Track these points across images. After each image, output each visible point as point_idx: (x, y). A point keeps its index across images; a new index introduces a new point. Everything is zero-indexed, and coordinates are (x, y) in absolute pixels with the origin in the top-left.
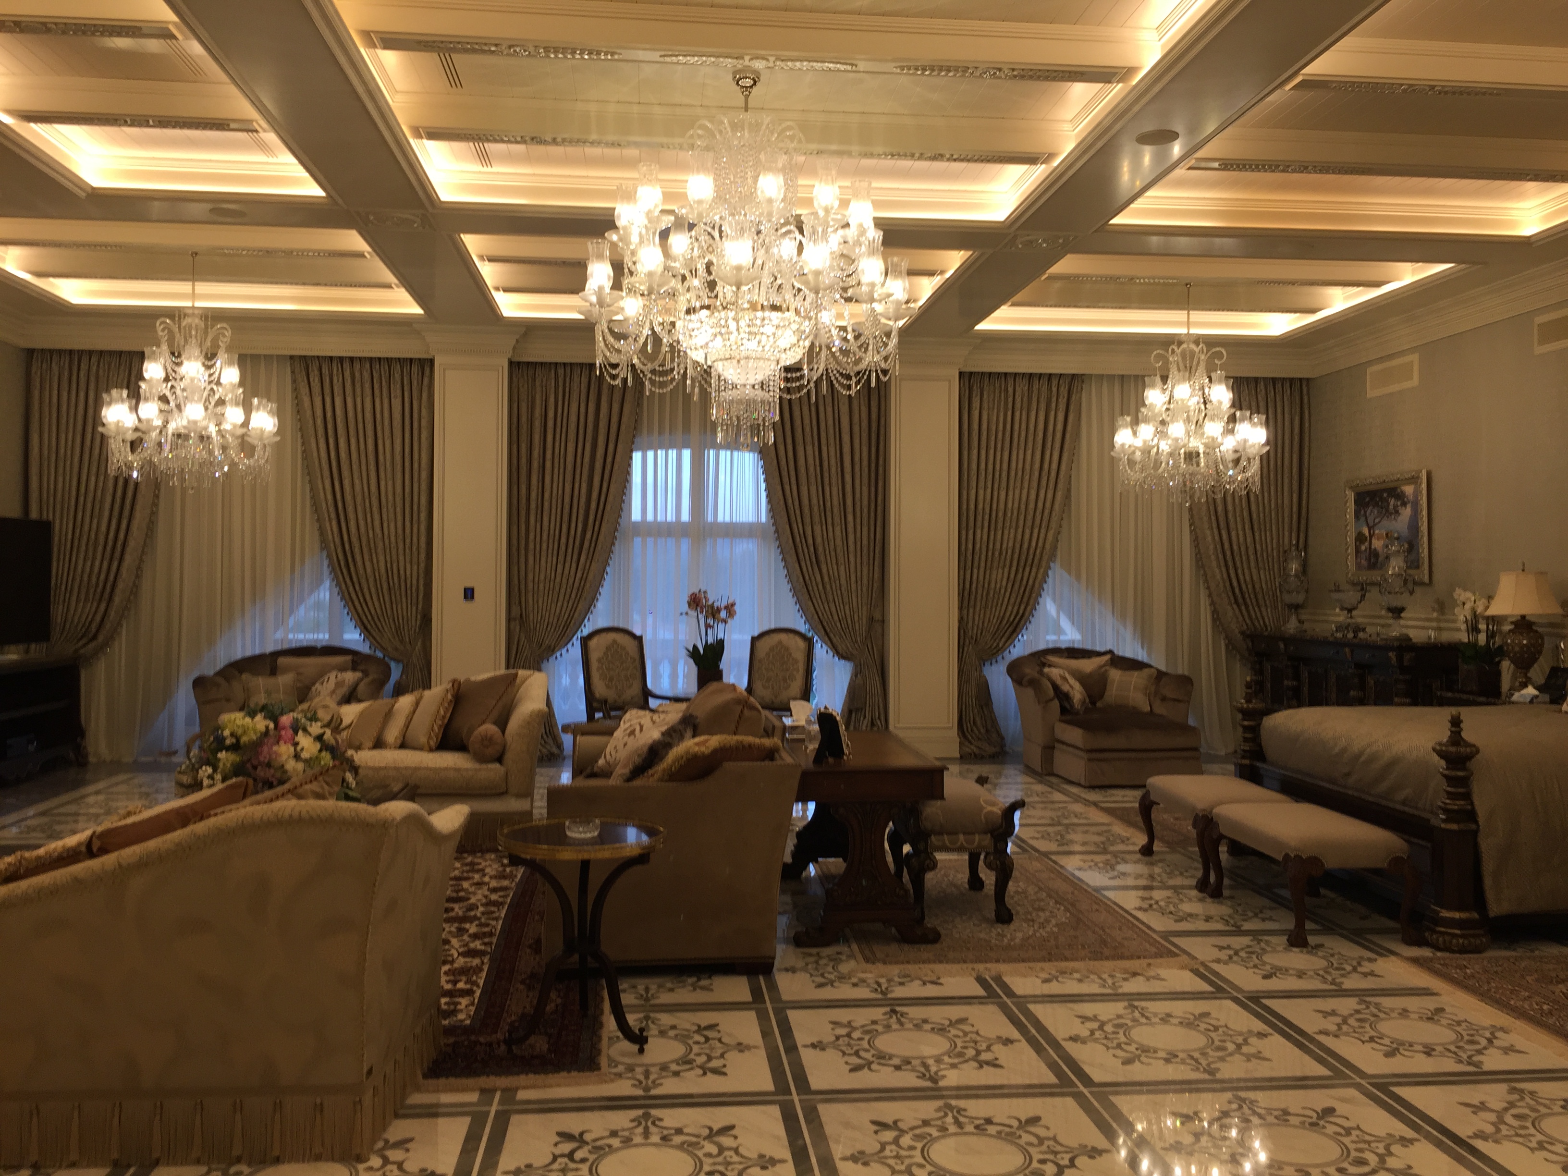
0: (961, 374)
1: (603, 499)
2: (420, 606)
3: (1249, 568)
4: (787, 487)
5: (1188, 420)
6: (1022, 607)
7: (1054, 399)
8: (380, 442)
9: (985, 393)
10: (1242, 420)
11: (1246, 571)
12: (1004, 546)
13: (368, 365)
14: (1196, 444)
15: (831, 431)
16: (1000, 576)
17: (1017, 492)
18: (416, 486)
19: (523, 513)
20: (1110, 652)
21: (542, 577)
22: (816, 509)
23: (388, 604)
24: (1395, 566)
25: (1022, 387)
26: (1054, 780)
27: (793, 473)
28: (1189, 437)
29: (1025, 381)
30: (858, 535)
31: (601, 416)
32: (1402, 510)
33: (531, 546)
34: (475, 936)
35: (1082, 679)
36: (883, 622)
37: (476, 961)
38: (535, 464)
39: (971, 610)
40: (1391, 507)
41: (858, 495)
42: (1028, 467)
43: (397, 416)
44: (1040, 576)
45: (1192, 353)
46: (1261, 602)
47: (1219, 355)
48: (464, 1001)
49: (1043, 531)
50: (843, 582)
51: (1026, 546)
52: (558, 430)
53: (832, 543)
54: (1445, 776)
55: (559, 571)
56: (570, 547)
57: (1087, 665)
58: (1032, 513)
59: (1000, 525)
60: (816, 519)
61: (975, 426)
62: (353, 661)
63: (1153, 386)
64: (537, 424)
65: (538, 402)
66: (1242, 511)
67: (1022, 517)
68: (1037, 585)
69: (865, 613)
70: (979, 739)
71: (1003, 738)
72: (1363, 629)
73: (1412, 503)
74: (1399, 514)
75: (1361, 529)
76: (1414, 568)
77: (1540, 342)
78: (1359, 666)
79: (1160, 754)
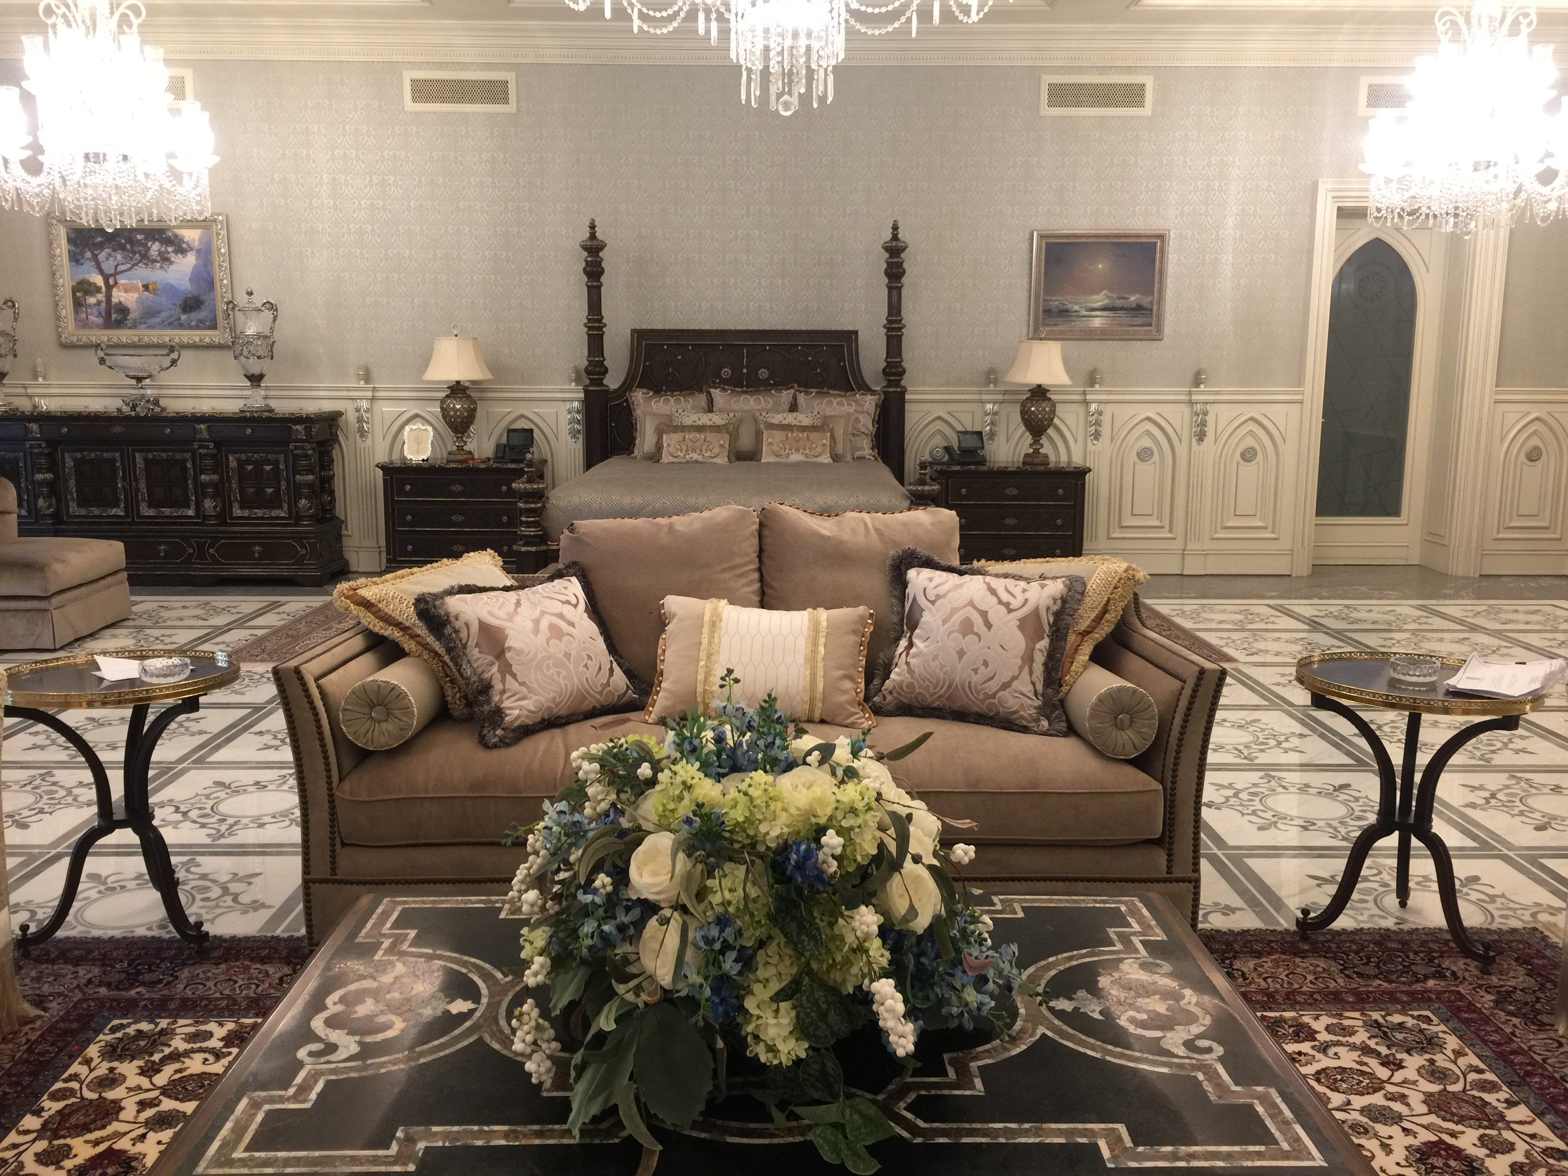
32: (176, 258)
40: (154, 253)
72: (156, 402)
73: (199, 251)
74: (171, 263)
75: (87, 277)
76: (205, 328)
77: (415, 99)
78: (218, 444)
79: (102, 583)
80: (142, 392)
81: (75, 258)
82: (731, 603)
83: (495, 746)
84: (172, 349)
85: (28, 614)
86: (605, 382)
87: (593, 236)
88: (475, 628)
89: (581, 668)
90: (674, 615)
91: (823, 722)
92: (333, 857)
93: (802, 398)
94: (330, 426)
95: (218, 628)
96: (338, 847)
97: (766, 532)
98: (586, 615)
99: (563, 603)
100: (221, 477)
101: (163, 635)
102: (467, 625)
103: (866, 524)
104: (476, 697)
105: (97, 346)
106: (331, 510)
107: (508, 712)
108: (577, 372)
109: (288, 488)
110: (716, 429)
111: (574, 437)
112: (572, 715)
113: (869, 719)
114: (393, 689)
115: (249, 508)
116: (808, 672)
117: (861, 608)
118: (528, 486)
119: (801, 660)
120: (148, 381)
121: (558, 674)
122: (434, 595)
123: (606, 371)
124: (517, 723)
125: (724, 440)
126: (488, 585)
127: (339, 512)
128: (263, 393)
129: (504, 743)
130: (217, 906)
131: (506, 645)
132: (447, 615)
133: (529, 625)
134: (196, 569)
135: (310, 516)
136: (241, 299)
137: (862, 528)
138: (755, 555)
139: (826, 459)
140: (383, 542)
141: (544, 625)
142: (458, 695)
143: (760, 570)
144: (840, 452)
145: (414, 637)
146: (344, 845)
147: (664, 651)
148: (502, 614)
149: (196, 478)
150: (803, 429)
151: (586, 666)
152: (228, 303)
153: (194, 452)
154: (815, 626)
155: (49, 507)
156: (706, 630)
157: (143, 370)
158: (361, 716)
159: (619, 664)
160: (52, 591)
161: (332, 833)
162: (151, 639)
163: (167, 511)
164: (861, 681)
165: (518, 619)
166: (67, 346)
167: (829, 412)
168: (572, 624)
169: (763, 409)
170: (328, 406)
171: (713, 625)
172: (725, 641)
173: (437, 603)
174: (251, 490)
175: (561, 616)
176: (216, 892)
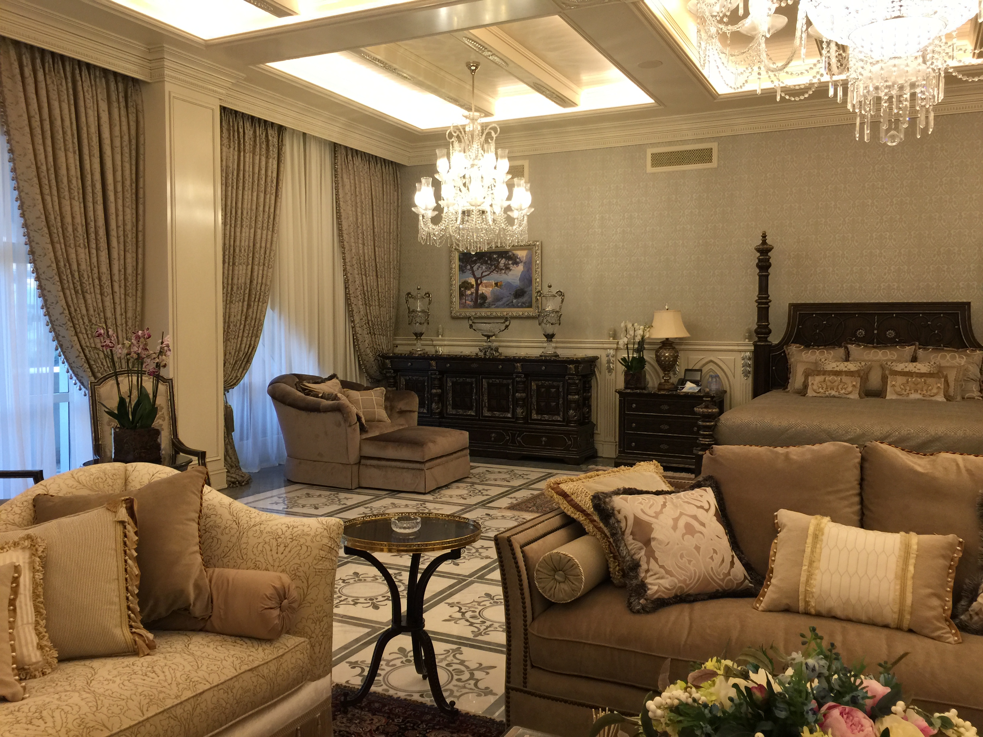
7: (271, 148)
25: (248, 128)
32: (513, 267)
40: (502, 265)
42: (255, 208)
60: (80, 241)
72: (497, 350)
73: (525, 263)
74: (510, 270)
75: (467, 279)
76: (526, 307)
77: (653, 165)
78: (526, 376)
79: (455, 455)
80: (490, 344)
81: (462, 269)
82: (834, 520)
83: (638, 612)
84: (506, 319)
85: (413, 471)
86: (769, 339)
87: (764, 242)
88: (631, 522)
89: (708, 560)
90: (785, 526)
91: (910, 631)
92: (525, 674)
93: (921, 352)
94: (591, 365)
95: (513, 487)
96: (529, 667)
97: (867, 465)
98: (715, 518)
99: (698, 507)
100: (527, 395)
101: (484, 490)
102: (626, 518)
103: (957, 465)
104: (628, 573)
105: (469, 318)
106: (588, 417)
107: (649, 586)
108: (749, 331)
109: (563, 403)
110: (850, 373)
111: (746, 376)
112: (699, 594)
113: (955, 635)
114: (570, 560)
115: (542, 414)
116: (898, 587)
117: (951, 536)
118: (705, 410)
119: (891, 576)
120: (494, 338)
121: (690, 562)
122: (606, 494)
123: (770, 332)
124: (656, 596)
125: (857, 382)
126: (644, 489)
127: (594, 420)
128: (554, 345)
129: (644, 611)
130: (464, 687)
131: (652, 536)
132: (613, 509)
133: (671, 522)
134: (509, 449)
135: (575, 421)
136: (546, 290)
137: (955, 468)
138: (856, 482)
139: (940, 398)
140: (617, 440)
141: (681, 523)
142: (618, 568)
143: (860, 495)
144: (952, 394)
145: (592, 521)
146: (533, 667)
147: (775, 553)
148: (651, 512)
149: (514, 395)
150: (921, 375)
151: (712, 558)
152: (538, 292)
153: (513, 379)
154: (907, 547)
155: (438, 408)
156: (809, 540)
157: (490, 331)
158: (548, 576)
159: (740, 559)
160: (427, 458)
161: (525, 657)
162: (477, 491)
163: (497, 414)
164: (949, 599)
165: (661, 517)
166: (454, 318)
167: (944, 363)
168: (703, 525)
169: (889, 360)
170: (590, 353)
171: (816, 537)
172: (825, 552)
173: (607, 500)
174: (543, 404)
175: (695, 517)
176: (466, 676)
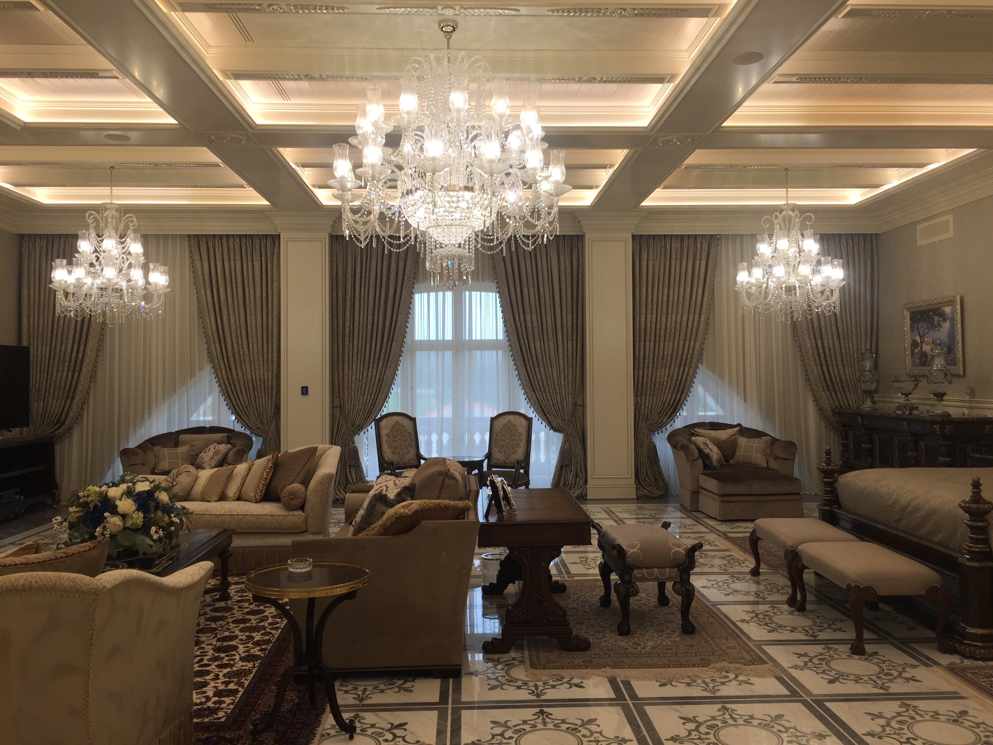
0: (633, 236)
1: (393, 326)
2: (274, 399)
3: (837, 366)
4: (517, 316)
5: (788, 264)
6: (679, 394)
7: (699, 252)
8: (247, 290)
9: (651, 250)
10: (826, 263)
11: (835, 367)
12: (666, 353)
13: (238, 240)
14: (793, 280)
15: (546, 276)
16: (663, 374)
17: (674, 316)
18: (270, 319)
19: (341, 336)
20: (739, 425)
21: (354, 380)
22: (536, 330)
23: (252, 398)
24: (938, 363)
25: (676, 245)
26: (699, 515)
27: (520, 306)
28: (789, 275)
29: (679, 240)
30: (565, 347)
31: (392, 271)
32: (943, 324)
33: (346, 358)
34: (257, 644)
35: (719, 444)
36: (583, 406)
37: (250, 665)
38: (348, 304)
39: (643, 397)
40: (936, 322)
41: (565, 320)
42: (681, 299)
43: (257, 273)
44: (691, 373)
45: (790, 218)
46: (846, 389)
47: (809, 219)
48: (228, 700)
49: (692, 342)
50: (556, 379)
51: (680, 352)
52: (363, 280)
53: (548, 353)
54: (968, 526)
55: (365, 374)
56: (372, 357)
57: (723, 435)
58: (684, 330)
59: (662, 338)
60: (537, 337)
61: (644, 272)
62: (228, 437)
63: (762, 241)
64: (349, 276)
65: (350, 262)
66: (831, 325)
67: (677, 333)
68: (689, 379)
69: (570, 399)
70: (650, 485)
71: (667, 485)
72: (918, 409)
73: (950, 319)
74: (941, 327)
75: (915, 338)
76: (952, 365)
79: (772, 497)
80: (907, 402)
81: (912, 328)
128: (946, 403)
153: (907, 438)
166: (908, 376)
